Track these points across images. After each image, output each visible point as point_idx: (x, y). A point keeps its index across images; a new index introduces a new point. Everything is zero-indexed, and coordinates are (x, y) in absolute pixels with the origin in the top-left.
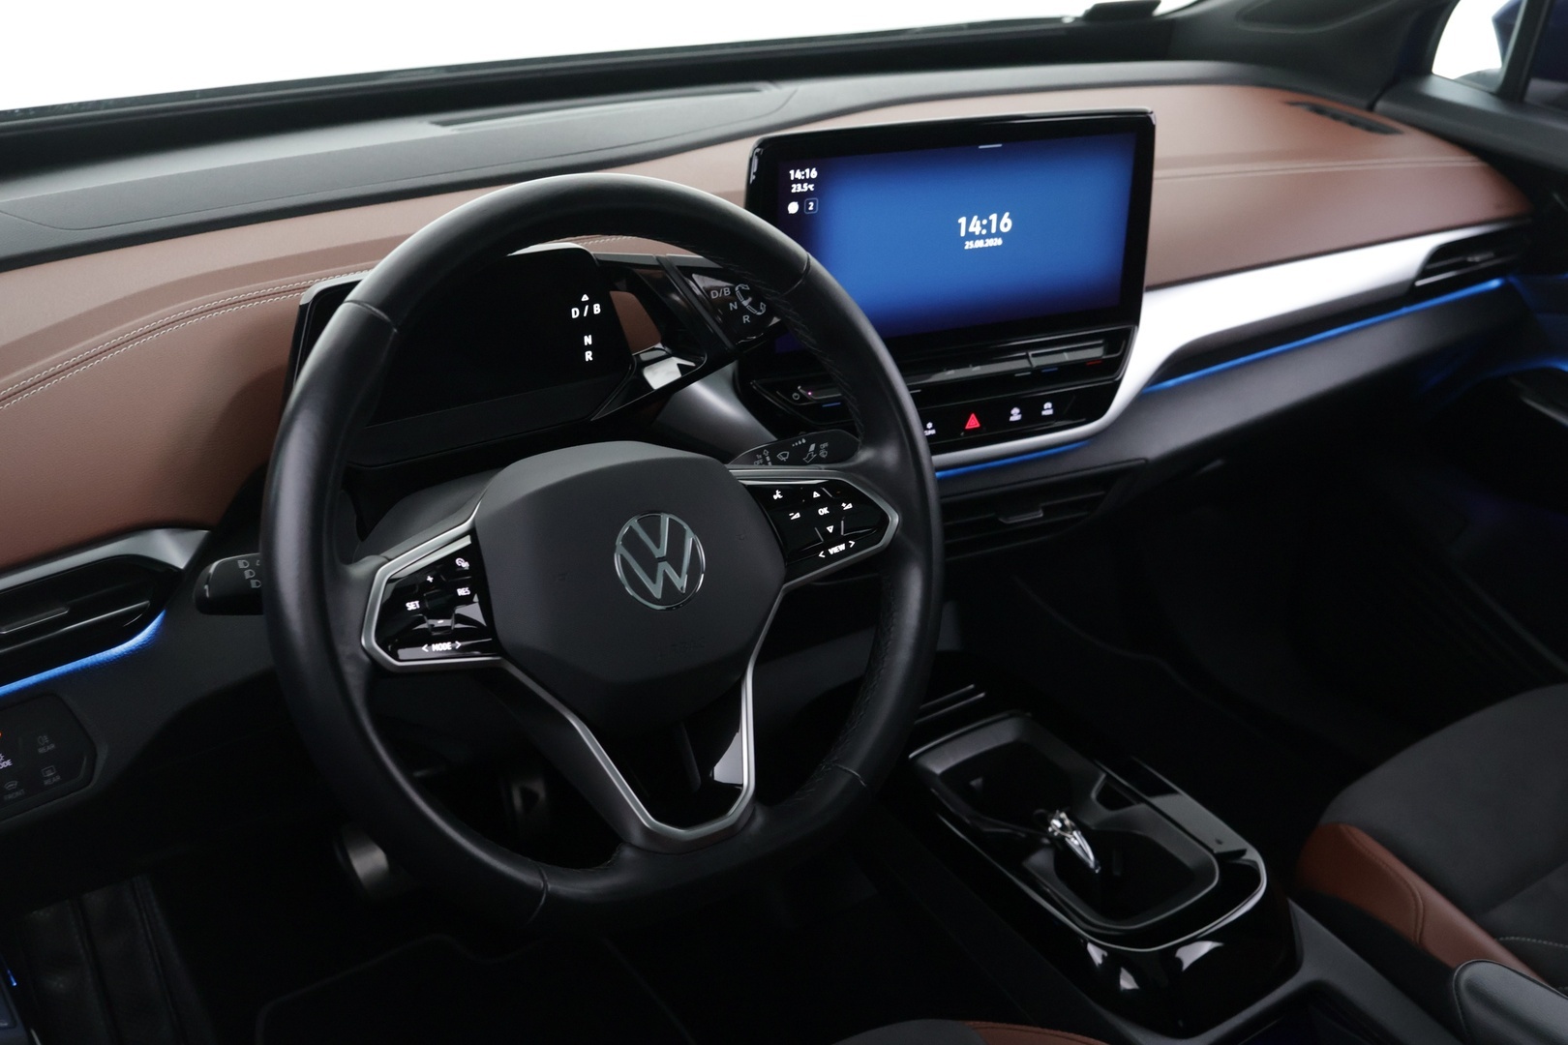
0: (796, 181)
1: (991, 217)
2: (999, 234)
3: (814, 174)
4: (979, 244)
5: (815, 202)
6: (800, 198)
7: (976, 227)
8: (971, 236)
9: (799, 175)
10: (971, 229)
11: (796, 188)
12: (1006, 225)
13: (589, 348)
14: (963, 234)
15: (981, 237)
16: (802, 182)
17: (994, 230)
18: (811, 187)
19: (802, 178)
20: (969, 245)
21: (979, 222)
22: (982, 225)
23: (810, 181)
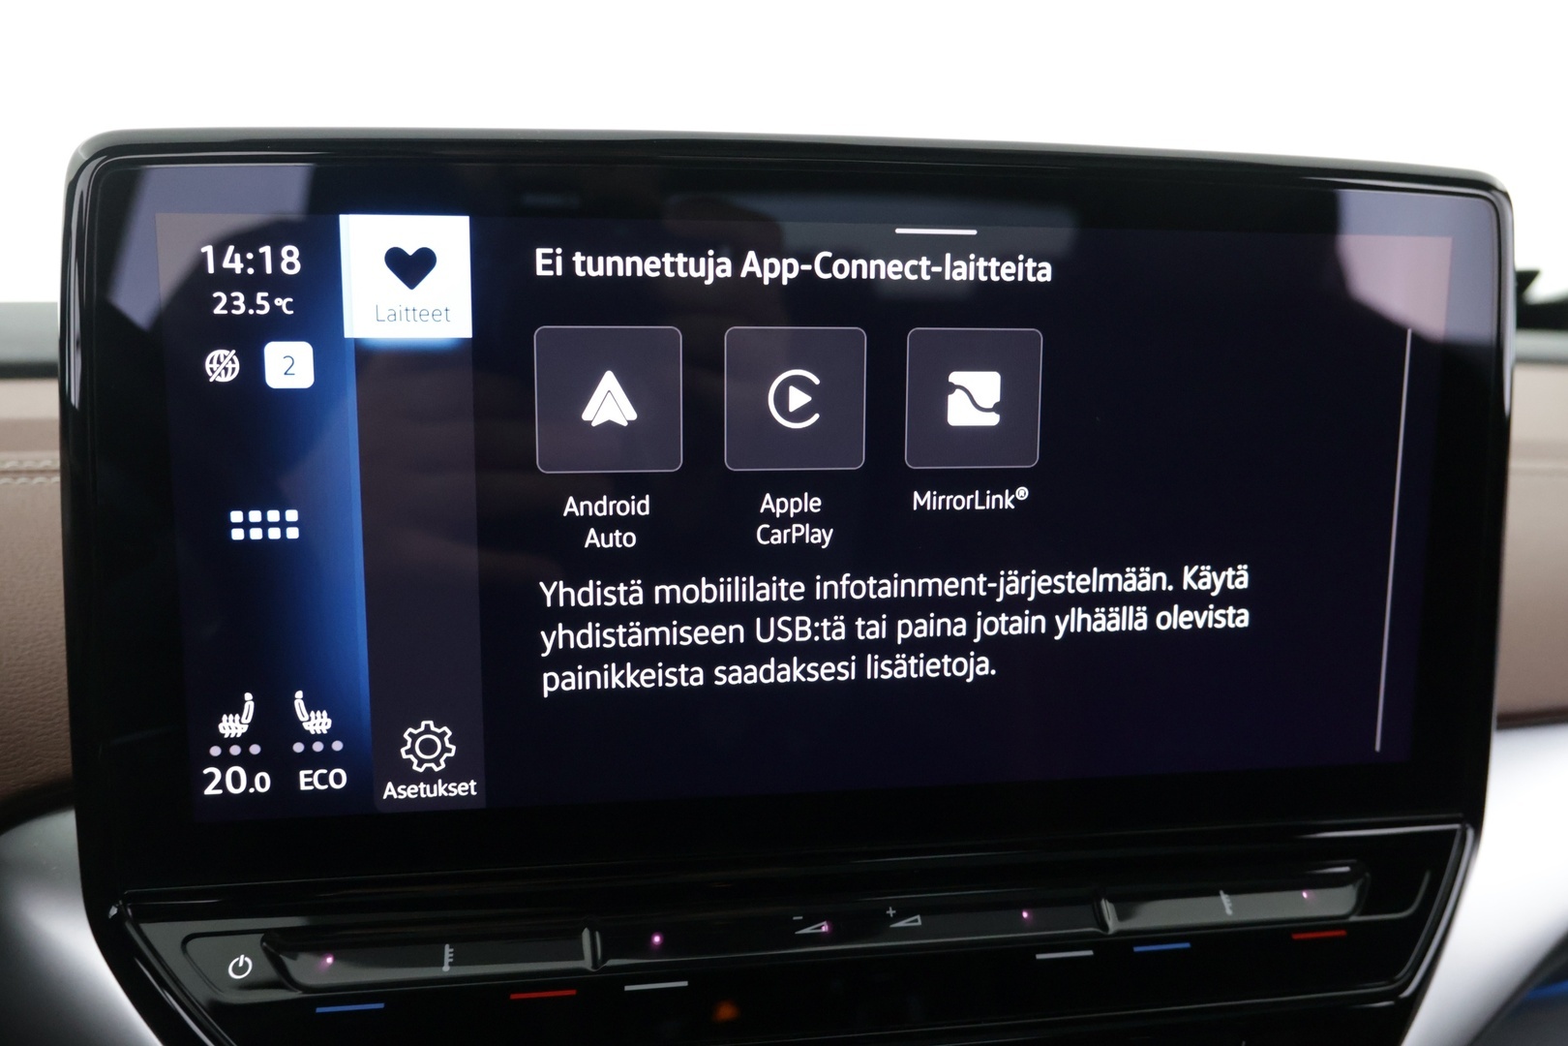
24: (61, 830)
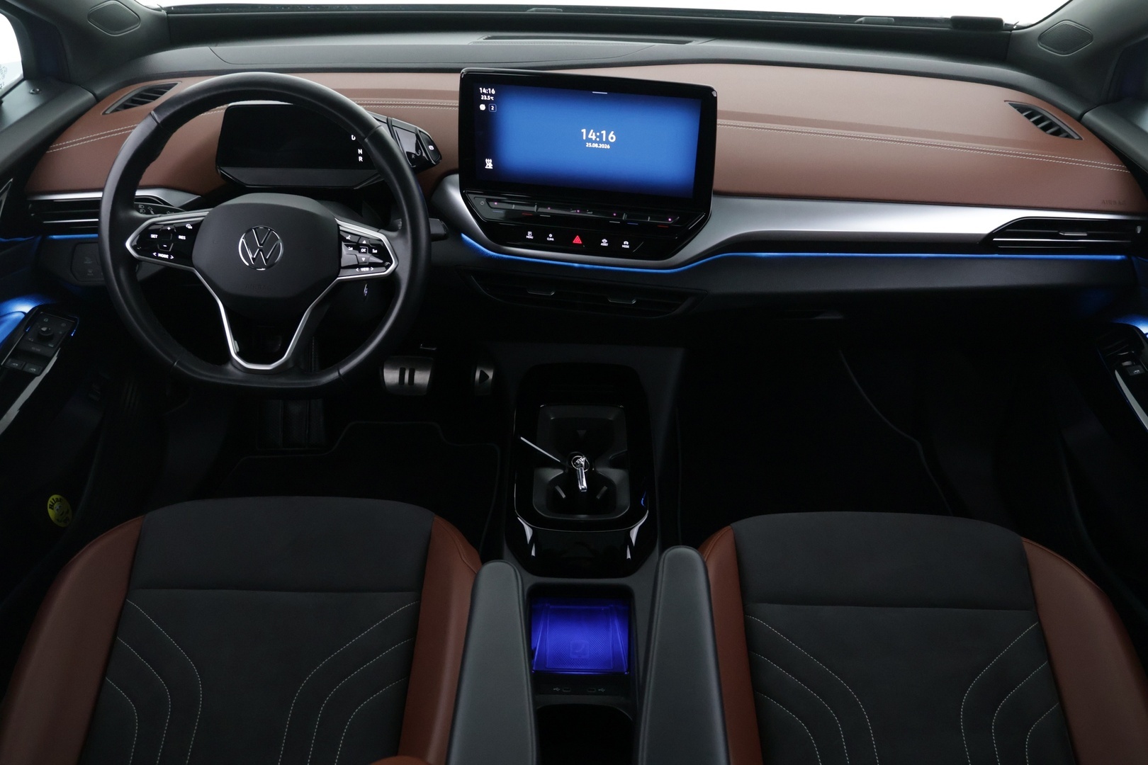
0: (484, 94)
1: (602, 132)
2: (607, 142)
3: (493, 92)
4: (596, 145)
5: (494, 106)
6: (486, 103)
7: (592, 136)
8: (590, 141)
9: (485, 91)
10: (590, 136)
11: (483, 97)
12: (612, 138)
13: (360, 155)
14: (584, 138)
15: (595, 142)
16: (487, 95)
17: (604, 140)
18: (492, 98)
19: (487, 93)
20: (589, 145)
21: (594, 134)
22: (596, 135)
23: (491, 95)
24: (456, 177)
